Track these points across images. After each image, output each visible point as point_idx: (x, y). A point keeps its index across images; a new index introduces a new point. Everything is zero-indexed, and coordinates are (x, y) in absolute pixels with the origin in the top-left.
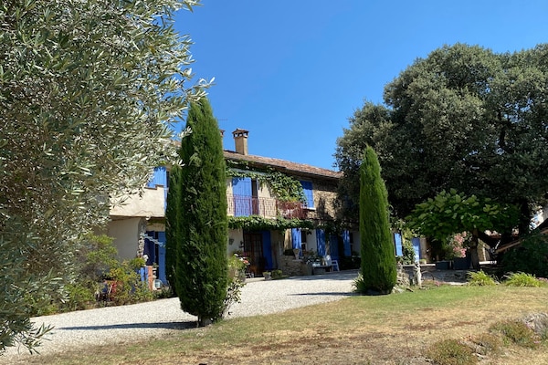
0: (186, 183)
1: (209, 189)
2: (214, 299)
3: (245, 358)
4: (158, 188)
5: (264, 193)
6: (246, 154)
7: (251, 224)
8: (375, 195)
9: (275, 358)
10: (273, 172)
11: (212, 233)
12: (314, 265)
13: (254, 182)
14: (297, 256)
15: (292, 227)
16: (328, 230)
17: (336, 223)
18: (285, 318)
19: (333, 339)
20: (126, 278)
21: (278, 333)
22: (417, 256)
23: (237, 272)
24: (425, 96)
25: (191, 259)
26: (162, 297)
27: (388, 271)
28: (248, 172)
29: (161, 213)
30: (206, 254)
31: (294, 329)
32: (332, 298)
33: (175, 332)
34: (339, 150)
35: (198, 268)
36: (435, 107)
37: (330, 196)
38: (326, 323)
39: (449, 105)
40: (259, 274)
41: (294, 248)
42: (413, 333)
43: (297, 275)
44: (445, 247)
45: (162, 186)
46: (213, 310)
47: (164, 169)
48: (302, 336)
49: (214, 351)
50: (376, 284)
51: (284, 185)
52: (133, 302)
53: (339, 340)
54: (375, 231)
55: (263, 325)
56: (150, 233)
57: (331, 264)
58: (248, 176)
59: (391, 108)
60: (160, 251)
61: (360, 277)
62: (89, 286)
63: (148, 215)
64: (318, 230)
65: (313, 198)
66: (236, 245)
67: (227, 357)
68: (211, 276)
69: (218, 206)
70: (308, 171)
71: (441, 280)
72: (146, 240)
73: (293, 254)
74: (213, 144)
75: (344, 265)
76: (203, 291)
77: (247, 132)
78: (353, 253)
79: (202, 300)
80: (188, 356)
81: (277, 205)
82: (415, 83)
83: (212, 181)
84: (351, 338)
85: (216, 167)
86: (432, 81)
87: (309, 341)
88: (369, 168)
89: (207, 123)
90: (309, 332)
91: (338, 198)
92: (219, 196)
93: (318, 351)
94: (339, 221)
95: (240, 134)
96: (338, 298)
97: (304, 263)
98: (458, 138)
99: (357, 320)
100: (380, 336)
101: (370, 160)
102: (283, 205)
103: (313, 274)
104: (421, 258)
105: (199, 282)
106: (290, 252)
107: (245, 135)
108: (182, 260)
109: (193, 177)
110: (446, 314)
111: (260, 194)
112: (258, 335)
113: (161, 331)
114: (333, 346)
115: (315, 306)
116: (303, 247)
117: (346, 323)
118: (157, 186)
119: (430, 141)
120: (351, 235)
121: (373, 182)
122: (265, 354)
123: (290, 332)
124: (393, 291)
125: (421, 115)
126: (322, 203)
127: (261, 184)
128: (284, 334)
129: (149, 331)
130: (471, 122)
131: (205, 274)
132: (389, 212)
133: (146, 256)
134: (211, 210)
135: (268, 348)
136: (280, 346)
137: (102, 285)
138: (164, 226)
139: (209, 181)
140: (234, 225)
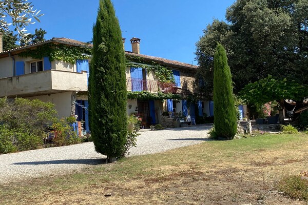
0: (97, 64)
1: (113, 68)
2: (118, 144)
3: (140, 190)
4: (83, 73)
5: (150, 77)
6: (139, 54)
7: (142, 96)
8: (224, 76)
9: (163, 190)
10: (156, 64)
11: (115, 98)
12: (181, 121)
13: (144, 71)
14: (170, 116)
15: (167, 98)
16: (189, 100)
17: (194, 96)
18: (166, 157)
19: (202, 173)
20: (63, 129)
21: (162, 168)
22: (241, 116)
23: (134, 126)
24: (254, 13)
25: (101, 117)
26: (86, 141)
27: (231, 125)
28: (140, 64)
29: (85, 89)
30: (112, 113)
31: (173, 164)
32: (196, 142)
33: (90, 166)
34: (198, 50)
35: (107, 123)
36: (261, 21)
37: (190, 80)
38: (194, 160)
39: (269, 19)
40: (147, 127)
41: (168, 111)
42: (260, 169)
43: (170, 127)
44: (258, 110)
45: (86, 72)
46: (117, 151)
47: (87, 61)
48: (179, 170)
49: (117, 182)
50: (223, 133)
51: (162, 73)
52: (69, 144)
53: (207, 174)
54: (224, 99)
55: (152, 161)
56: (78, 101)
57: (191, 121)
58: (140, 66)
59: (230, 24)
60: (86, 113)
61: (213, 129)
62: (39, 134)
63: (77, 90)
64: (183, 100)
65: (180, 81)
66: (133, 109)
67: (126, 189)
68: (115, 128)
69: (119, 80)
70: (177, 64)
71: (263, 130)
72: (76, 105)
73: (168, 115)
74: (115, 36)
75: (199, 121)
76: (110, 138)
77: (139, 40)
78: (204, 114)
79: (110, 145)
80: (97, 188)
81: (158, 85)
82: (247, 5)
83: (115, 62)
84: (215, 172)
85: (118, 53)
86: (258, 4)
87: (185, 174)
88: (220, 57)
89: (111, 20)
90: (184, 167)
91: (197, 81)
92: (120, 73)
93: (194, 184)
94: (196, 94)
95: (135, 41)
96: (199, 142)
97: (174, 120)
98: (274, 41)
99: (216, 158)
100: (236, 171)
101: (221, 52)
102: (162, 85)
103: (180, 127)
104: (243, 117)
105: (108, 132)
106: (166, 114)
107: (138, 41)
108: (95, 117)
109: (102, 59)
110: (276, 154)
111: (148, 78)
112: (148, 170)
113: (81, 166)
114: (204, 179)
115: (185, 147)
116: (174, 110)
117: (210, 161)
118: (82, 71)
119: (257, 43)
120: (203, 103)
121: (222, 67)
122: (155, 186)
123: (171, 167)
124: (235, 138)
125: (251, 26)
126: (185, 84)
127: (148, 71)
128: (167, 169)
129: (73, 166)
130: (283, 31)
131: (112, 126)
132: (233, 87)
133: (76, 115)
134: (114, 83)
135: (157, 181)
136: (165, 179)
137: (48, 134)
138: (87, 97)
139: (113, 63)
140: (131, 97)
